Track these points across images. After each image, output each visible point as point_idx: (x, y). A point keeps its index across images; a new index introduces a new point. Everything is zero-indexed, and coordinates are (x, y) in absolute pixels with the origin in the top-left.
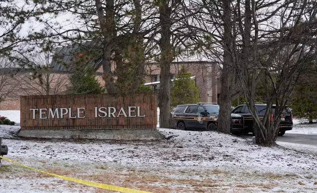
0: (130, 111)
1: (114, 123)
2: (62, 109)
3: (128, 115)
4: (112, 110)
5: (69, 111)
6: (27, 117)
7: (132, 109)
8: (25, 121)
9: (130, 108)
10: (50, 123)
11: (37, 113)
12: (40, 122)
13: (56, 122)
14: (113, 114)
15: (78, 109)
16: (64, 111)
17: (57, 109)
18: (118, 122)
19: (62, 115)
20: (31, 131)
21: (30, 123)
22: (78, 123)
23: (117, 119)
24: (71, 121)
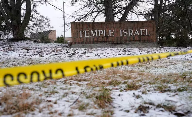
0: (141, 32)
1: (132, 39)
2: (99, 31)
3: (140, 34)
4: (131, 31)
5: (104, 32)
6: (76, 35)
7: (142, 31)
8: (75, 39)
9: (141, 30)
10: (92, 39)
11: (83, 33)
12: (85, 39)
13: (95, 39)
14: (131, 33)
15: (110, 31)
16: (101, 32)
17: (96, 31)
18: (134, 38)
19: (99, 34)
20: (79, 45)
21: (78, 40)
22: (109, 39)
23: (134, 37)
24: (105, 38)
